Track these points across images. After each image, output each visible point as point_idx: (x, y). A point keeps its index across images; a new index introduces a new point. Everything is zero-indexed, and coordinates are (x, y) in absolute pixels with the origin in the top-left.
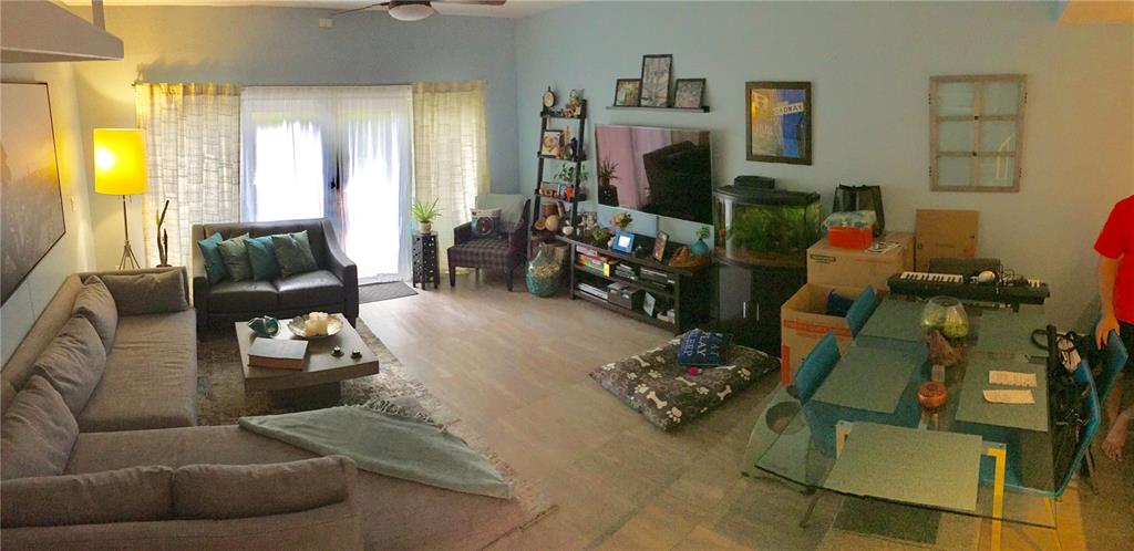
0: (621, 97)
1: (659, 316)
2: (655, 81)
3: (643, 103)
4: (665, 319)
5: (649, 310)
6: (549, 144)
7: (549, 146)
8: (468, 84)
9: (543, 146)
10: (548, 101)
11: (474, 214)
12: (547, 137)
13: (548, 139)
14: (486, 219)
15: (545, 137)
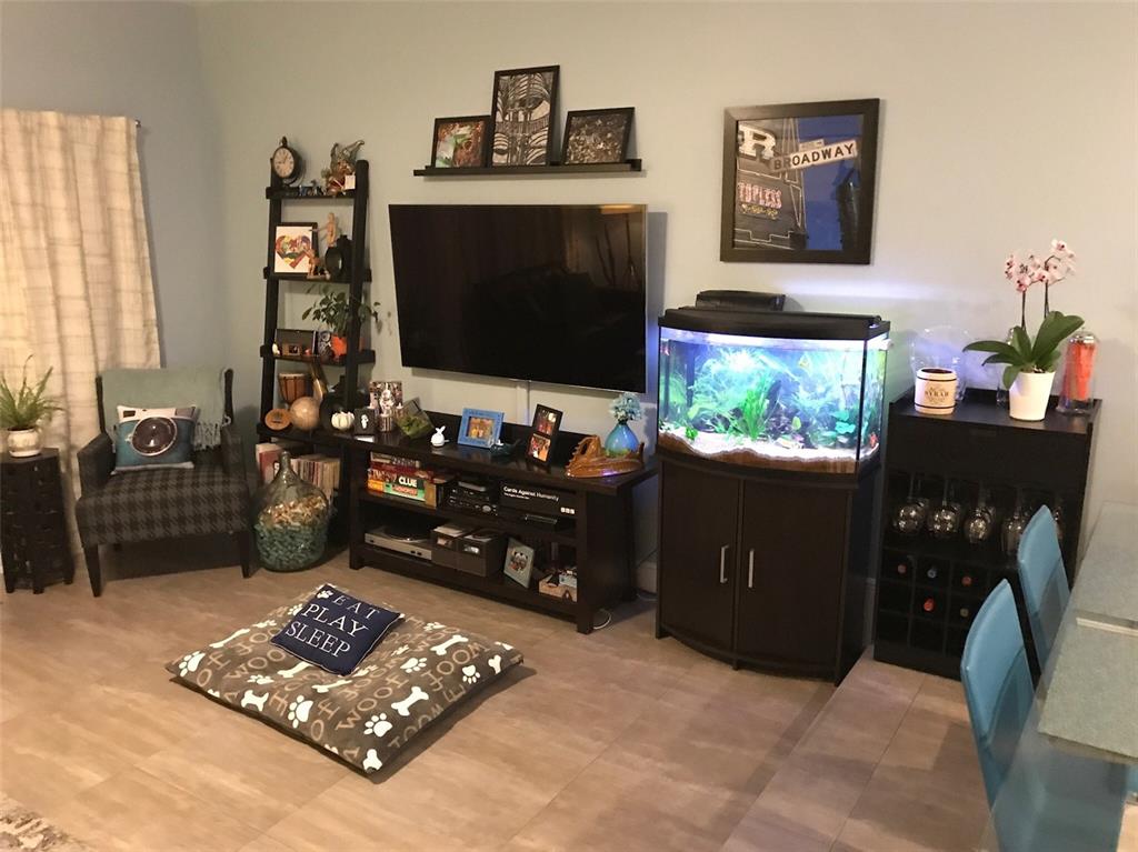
0: (446, 151)
1: (544, 587)
2: (521, 118)
3: (498, 159)
4: (557, 592)
5: (522, 577)
6: (288, 252)
7: (290, 256)
8: (88, 123)
9: (277, 256)
10: (282, 166)
11: (128, 414)
12: (284, 237)
13: (286, 240)
14: (161, 422)
15: (278, 236)
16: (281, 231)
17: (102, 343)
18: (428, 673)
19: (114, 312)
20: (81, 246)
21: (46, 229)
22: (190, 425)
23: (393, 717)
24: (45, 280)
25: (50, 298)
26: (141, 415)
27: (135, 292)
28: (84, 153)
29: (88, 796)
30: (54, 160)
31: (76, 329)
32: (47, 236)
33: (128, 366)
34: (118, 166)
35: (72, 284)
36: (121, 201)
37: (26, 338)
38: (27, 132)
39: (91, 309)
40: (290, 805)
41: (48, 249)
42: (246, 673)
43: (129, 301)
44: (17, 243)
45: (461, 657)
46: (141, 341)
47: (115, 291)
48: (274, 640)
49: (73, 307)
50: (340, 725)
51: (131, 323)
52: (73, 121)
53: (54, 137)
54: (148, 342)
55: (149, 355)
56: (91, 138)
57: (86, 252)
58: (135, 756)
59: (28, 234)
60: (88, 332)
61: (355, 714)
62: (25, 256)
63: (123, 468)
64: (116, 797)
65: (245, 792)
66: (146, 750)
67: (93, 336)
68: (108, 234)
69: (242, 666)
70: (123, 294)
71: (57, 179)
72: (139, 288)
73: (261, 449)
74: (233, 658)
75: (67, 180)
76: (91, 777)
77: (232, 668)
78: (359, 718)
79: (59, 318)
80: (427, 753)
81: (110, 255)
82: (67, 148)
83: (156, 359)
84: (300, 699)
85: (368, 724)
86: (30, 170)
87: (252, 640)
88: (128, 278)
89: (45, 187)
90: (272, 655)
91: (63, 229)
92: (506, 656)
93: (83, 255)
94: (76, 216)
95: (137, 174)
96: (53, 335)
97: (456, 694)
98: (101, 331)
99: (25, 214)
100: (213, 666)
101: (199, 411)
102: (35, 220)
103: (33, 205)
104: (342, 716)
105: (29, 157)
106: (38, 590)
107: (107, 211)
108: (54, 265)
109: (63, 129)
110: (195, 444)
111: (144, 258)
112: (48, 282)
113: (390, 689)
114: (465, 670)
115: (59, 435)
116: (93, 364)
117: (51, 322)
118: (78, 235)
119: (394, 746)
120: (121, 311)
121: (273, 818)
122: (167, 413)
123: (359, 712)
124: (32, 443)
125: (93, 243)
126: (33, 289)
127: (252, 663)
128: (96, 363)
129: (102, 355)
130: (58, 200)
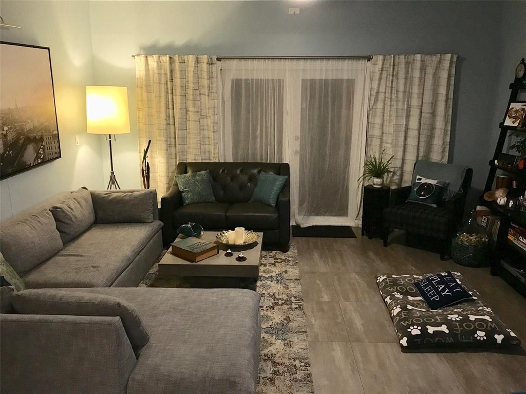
6: (513, 115)
7: (513, 118)
8: (434, 58)
9: (507, 117)
10: (520, 72)
11: (419, 179)
12: (513, 108)
13: (514, 110)
14: (429, 185)
15: (511, 107)
16: (513, 105)
17: (422, 150)
18: (457, 324)
19: (431, 137)
20: (421, 109)
21: (408, 101)
22: (441, 189)
23: (424, 330)
24: (403, 122)
25: (403, 129)
26: (424, 181)
27: (441, 129)
28: (430, 71)
29: (319, 303)
30: (417, 74)
31: (412, 142)
32: (408, 105)
33: (433, 161)
34: (444, 75)
35: (414, 123)
36: (443, 90)
37: (391, 144)
38: (407, 64)
39: (420, 135)
40: (367, 340)
41: (407, 109)
42: (395, 290)
43: (438, 133)
44: (395, 107)
45: (480, 326)
46: (441, 151)
47: (433, 128)
48: (415, 283)
49: (413, 134)
50: (402, 323)
51: (437, 142)
52: (428, 57)
53: (419, 64)
54: (443, 151)
55: (442, 158)
56: (434, 64)
57: (423, 111)
58: (342, 299)
59: (400, 104)
60: (417, 143)
61: (410, 322)
62: (397, 112)
63: (409, 201)
64: (325, 308)
65: (359, 328)
66: (347, 299)
67: (418, 146)
68: (434, 104)
69: (395, 287)
70: (437, 130)
71: (416, 81)
72: (443, 128)
73: (479, 208)
74: (395, 283)
75: (420, 81)
76: (326, 298)
77: (391, 286)
78: (410, 323)
79: (406, 137)
80: (434, 355)
81: (433, 114)
82: (423, 69)
83: (446, 159)
84: (399, 306)
85: (411, 328)
86: (406, 78)
87: (406, 280)
88: (440, 124)
89: (411, 85)
90: (409, 288)
91: (415, 102)
92: (507, 337)
93: (421, 112)
94: (422, 96)
95: (453, 79)
96: (401, 143)
97: (466, 339)
98: (422, 144)
99: (401, 95)
100: (386, 283)
101: (449, 184)
102: (404, 98)
103: (405, 92)
104: (405, 320)
105: (407, 73)
106: (370, 238)
107: (435, 95)
108: (408, 116)
109: (422, 61)
110: (443, 198)
111: (448, 115)
112: (404, 122)
113: (433, 320)
114: (478, 332)
115: (396, 183)
116: (416, 157)
117: (402, 139)
118: (420, 104)
119: (418, 342)
120: (434, 137)
121: (358, 340)
122: (433, 182)
123: (412, 321)
124: (379, 183)
125: (427, 108)
126: (397, 125)
127: (400, 288)
128: (418, 157)
129: (421, 154)
130: (416, 90)
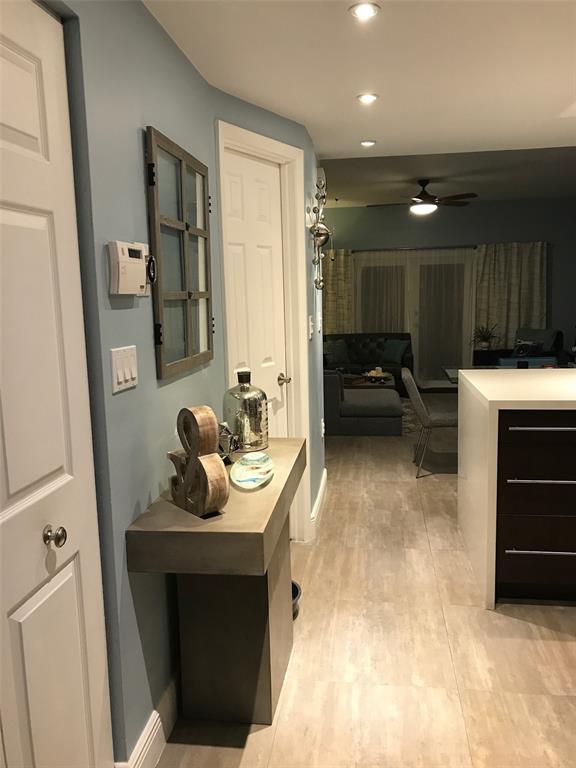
8: (528, 245)
14: (527, 345)
17: (523, 320)
19: (530, 309)
20: (520, 286)
21: (508, 280)
24: (505, 297)
25: (506, 302)
27: (538, 302)
28: (526, 255)
30: (515, 258)
31: (514, 314)
32: (509, 283)
33: (533, 328)
34: (537, 258)
35: (514, 299)
36: (537, 271)
37: (496, 316)
38: (506, 250)
39: (520, 307)
41: (508, 287)
44: (498, 285)
47: (531, 302)
49: (514, 306)
51: (536, 313)
52: (522, 245)
53: (516, 250)
54: (542, 320)
55: (541, 325)
56: (529, 250)
57: (522, 288)
60: (518, 314)
62: (500, 289)
67: (519, 317)
68: (531, 282)
70: (535, 303)
71: (514, 264)
75: (518, 264)
79: (508, 309)
82: (520, 254)
86: (506, 262)
89: (510, 267)
91: (514, 281)
94: (520, 275)
96: (504, 315)
98: (523, 315)
99: (502, 276)
102: (505, 277)
103: (505, 273)
108: (509, 292)
109: (519, 248)
117: (505, 311)
118: (519, 282)
120: (533, 309)
122: (530, 343)
124: (487, 347)
125: (525, 285)
126: (500, 299)
128: (519, 326)
129: (522, 323)
130: (514, 271)
